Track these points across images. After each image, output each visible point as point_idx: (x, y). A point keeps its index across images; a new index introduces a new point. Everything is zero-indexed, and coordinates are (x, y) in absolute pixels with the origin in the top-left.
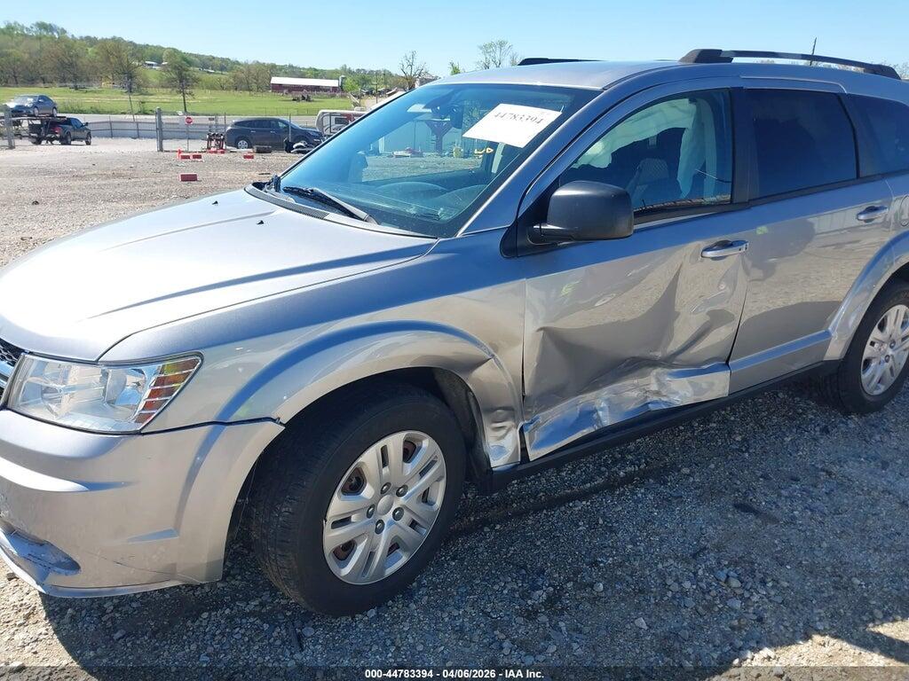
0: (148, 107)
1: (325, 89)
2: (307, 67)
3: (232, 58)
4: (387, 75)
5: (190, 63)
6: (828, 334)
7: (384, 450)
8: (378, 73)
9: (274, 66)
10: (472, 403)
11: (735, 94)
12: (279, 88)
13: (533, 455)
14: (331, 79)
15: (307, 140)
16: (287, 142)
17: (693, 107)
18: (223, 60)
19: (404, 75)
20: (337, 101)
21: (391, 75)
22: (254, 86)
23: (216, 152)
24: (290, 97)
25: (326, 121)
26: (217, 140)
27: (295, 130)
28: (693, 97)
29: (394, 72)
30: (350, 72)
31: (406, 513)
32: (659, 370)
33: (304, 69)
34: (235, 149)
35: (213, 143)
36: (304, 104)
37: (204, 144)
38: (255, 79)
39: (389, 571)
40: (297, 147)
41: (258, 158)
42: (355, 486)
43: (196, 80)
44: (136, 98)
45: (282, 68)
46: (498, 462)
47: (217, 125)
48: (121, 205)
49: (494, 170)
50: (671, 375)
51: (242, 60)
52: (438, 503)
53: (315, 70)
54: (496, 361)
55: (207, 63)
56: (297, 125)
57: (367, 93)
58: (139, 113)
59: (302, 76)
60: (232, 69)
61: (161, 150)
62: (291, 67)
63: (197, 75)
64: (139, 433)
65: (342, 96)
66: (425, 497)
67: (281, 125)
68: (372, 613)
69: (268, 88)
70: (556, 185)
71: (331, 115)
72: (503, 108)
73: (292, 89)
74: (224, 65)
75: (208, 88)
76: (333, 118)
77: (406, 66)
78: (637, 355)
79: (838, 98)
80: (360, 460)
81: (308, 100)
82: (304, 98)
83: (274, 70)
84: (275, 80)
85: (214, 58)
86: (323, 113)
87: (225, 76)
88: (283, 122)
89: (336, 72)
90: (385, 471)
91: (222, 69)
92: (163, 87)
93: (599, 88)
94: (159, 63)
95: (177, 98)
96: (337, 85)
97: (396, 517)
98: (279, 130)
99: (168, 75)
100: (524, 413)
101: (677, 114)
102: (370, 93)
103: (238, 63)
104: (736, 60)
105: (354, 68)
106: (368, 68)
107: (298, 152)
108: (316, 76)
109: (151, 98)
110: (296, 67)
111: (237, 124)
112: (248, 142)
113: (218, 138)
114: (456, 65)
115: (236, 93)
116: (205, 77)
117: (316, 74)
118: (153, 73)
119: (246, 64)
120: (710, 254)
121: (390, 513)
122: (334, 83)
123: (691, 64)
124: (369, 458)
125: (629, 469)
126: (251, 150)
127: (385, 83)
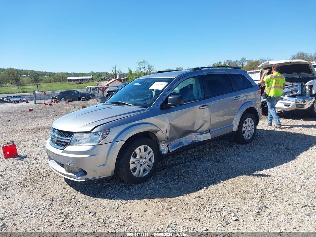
0: (25, 90)
1: (86, 80)
2: (79, 73)
3: (53, 72)
4: (107, 73)
5: (38, 74)
6: (233, 125)
7: (140, 149)
8: (104, 73)
9: (68, 73)
10: (157, 140)
11: (202, 76)
12: (70, 80)
13: (171, 151)
14: (88, 76)
15: (85, 96)
16: (78, 97)
17: (194, 79)
18: (50, 73)
19: (113, 73)
20: (91, 83)
21: (108, 73)
22: (62, 81)
23: (55, 103)
24: (75, 83)
25: (89, 90)
26: (55, 99)
27: (80, 93)
28: (194, 77)
29: (109, 72)
30: (94, 73)
31: (146, 163)
32: (195, 133)
33: (78, 73)
34: (60, 101)
35: (54, 100)
36: (80, 85)
37: (50, 100)
38: (62, 78)
39: (144, 176)
40: (82, 99)
41: (70, 103)
42: (135, 156)
43: (42, 80)
44: (21, 88)
45: (70, 74)
46: (164, 153)
47: (54, 94)
48: (37, 119)
49: (153, 96)
50: (197, 134)
51: (56, 72)
52: (153, 161)
53: (82, 73)
54: (161, 130)
55: (44, 74)
56: (81, 92)
57: (101, 80)
58: (22, 92)
59: (78, 76)
60: (53, 75)
61: (36, 103)
62: (73, 73)
63: (42, 78)
64: (99, 145)
65: (92, 82)
66: (150, 159)
67: (76, 92)
68: (142, 184)
69: (66, 81)
70: (169, 96)
71: (91, 88)
72: (156, 83)
73: (75, 80)
74: (50, 74)
75: (45, 82)
76: (91, 89)
77: (113, 70)
78: (189, 130)
79: (226, 75)
80: (135, 150)
81: (81, 83)
82: (79, 83)
83: (68, 74)
84: (69, 78)
85: (46, 72)
86: (88, 87)
87: (51, 78)
88: (76, 91)
89: (89, 73)
90: (141, 153)
91: (50, 75)
92: (29, 83)
93: (175, 78)
94: (27, 76)
95: (35, 86)
96: (90, 78)
97: (144, 164)
98: (75, 94)
99: (31, 79)
100: (168, 142)
101: (192, 81)
102: (102, 80)
103: (55, 73)
104: (202, 69)
105: (95, 72)
106: (100, 72)
107: (83, 100)
108: (82, 76)
109: (25, 87)
110: (75, 73)
111: (60, 93)
112: (65, 98)
113: (55, 98)
114: (130, 69)
115: (56, 83)
116: (44, 79)
117: (83, 75)
118: (25, 79)
119: (58, 73)
120: (201, 108)
121: (143, 162)
122: (90, 77)
123: (193, 71)
124: (137, 150)
125: (192, 158)
126: (66, 101)
127: (107, 76)
